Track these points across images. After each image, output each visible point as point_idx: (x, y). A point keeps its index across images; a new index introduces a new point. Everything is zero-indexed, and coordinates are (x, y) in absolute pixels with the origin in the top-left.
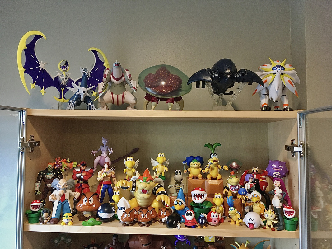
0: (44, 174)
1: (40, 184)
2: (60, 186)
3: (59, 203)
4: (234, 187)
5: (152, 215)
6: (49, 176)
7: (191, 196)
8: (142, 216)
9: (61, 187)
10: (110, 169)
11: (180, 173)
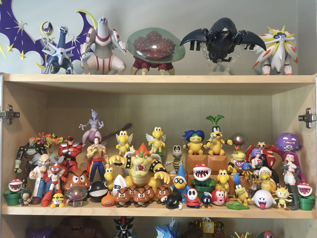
0: (26, 149)
1: (21, 161)
2: (42, 162)
3: (41, 180)
4: (240, 163)
5: (149, 194)
6: (31, 152)
7: (192, 173)
8: (139, 196)
9: (43, 164)
10: (100, 145)
11: (178, 149)
